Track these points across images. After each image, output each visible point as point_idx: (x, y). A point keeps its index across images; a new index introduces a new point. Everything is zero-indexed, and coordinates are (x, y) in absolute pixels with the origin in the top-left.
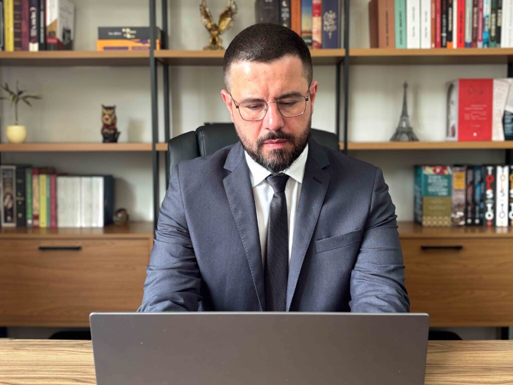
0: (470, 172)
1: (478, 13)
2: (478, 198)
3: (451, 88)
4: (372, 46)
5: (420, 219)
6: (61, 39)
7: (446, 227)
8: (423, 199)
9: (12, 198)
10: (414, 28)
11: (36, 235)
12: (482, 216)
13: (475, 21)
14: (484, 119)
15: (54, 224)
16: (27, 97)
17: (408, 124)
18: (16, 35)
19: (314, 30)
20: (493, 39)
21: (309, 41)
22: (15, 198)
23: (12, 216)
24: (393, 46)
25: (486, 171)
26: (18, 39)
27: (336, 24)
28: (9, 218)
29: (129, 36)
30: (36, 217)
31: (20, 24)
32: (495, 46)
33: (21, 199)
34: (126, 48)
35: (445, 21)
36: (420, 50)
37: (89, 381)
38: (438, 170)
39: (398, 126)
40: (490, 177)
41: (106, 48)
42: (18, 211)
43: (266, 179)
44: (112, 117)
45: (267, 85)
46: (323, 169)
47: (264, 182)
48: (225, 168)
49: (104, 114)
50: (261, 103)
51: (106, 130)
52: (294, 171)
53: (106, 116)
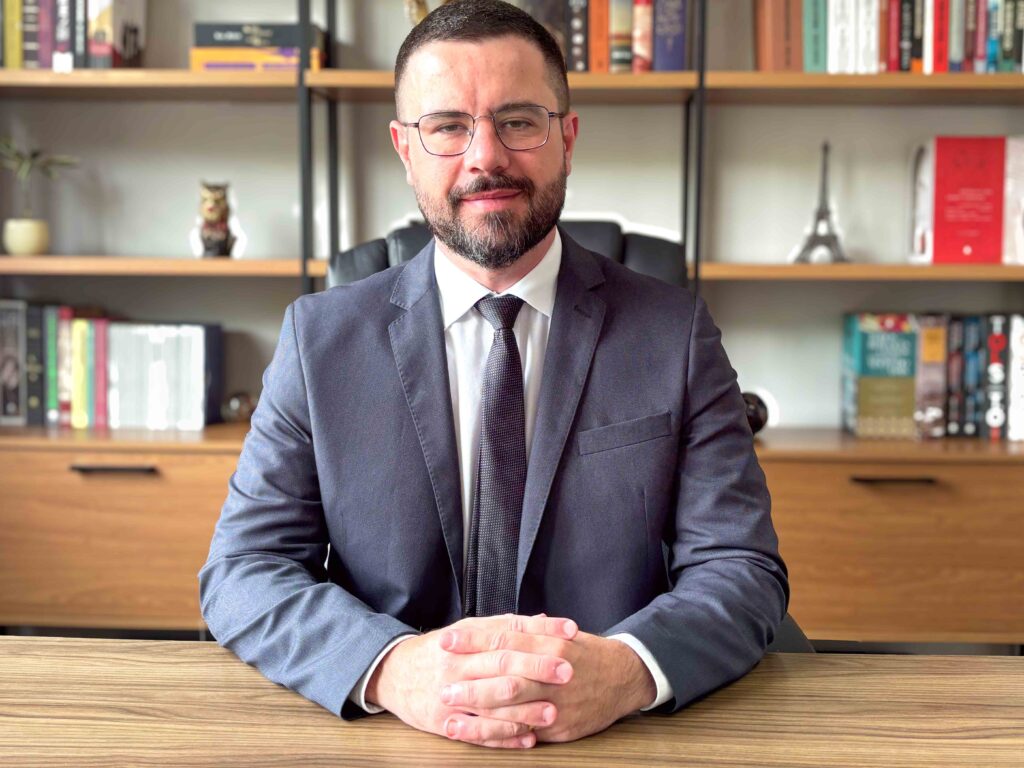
0: (957, 329)
2: (971, 380)
3: (921, 153)
4: (757, 66)
5: (852, 422)
6: (119, 47)
7: (905, 440)
8: (858, 383)
9: (17, 367)
10: (843, 31)
11: (66, 443)
12: (979, 417)
13: (971, 18)
14: (987, 219)
15: (101, 420)
16: (50, 163)
17: (830, 227)
18: (27, 37)
19: (637, 33)
20: (1007, 56)
21: (626, 55)
22: (24, 368)
23: (17, 403)
24: (799, 67)
25: (990, 327)
26: (32, 46)
27: (683, 21)
28: (11, 407)
29: (256, 41)
30: (66, 407)
31: (36, 15)
32: (1011, 69)
33: (35, 369)
34: (251, 66)
35: (907, 17)
36: (856, 76)
37: (151, 712)
38: (890, 322)
39: (808, 230)
40: (997, 339)
41: (210, 66)
42: (30, 394)
43: (476, 305)
44: (222, 205)
45: (473, 84)
46: (591, 290)
47: (471, 314)
48: (393, 302)
49: (205, 200)
50: (463, 121)
51: (208, 233)
52: (532, 292)
53: (209, 204)
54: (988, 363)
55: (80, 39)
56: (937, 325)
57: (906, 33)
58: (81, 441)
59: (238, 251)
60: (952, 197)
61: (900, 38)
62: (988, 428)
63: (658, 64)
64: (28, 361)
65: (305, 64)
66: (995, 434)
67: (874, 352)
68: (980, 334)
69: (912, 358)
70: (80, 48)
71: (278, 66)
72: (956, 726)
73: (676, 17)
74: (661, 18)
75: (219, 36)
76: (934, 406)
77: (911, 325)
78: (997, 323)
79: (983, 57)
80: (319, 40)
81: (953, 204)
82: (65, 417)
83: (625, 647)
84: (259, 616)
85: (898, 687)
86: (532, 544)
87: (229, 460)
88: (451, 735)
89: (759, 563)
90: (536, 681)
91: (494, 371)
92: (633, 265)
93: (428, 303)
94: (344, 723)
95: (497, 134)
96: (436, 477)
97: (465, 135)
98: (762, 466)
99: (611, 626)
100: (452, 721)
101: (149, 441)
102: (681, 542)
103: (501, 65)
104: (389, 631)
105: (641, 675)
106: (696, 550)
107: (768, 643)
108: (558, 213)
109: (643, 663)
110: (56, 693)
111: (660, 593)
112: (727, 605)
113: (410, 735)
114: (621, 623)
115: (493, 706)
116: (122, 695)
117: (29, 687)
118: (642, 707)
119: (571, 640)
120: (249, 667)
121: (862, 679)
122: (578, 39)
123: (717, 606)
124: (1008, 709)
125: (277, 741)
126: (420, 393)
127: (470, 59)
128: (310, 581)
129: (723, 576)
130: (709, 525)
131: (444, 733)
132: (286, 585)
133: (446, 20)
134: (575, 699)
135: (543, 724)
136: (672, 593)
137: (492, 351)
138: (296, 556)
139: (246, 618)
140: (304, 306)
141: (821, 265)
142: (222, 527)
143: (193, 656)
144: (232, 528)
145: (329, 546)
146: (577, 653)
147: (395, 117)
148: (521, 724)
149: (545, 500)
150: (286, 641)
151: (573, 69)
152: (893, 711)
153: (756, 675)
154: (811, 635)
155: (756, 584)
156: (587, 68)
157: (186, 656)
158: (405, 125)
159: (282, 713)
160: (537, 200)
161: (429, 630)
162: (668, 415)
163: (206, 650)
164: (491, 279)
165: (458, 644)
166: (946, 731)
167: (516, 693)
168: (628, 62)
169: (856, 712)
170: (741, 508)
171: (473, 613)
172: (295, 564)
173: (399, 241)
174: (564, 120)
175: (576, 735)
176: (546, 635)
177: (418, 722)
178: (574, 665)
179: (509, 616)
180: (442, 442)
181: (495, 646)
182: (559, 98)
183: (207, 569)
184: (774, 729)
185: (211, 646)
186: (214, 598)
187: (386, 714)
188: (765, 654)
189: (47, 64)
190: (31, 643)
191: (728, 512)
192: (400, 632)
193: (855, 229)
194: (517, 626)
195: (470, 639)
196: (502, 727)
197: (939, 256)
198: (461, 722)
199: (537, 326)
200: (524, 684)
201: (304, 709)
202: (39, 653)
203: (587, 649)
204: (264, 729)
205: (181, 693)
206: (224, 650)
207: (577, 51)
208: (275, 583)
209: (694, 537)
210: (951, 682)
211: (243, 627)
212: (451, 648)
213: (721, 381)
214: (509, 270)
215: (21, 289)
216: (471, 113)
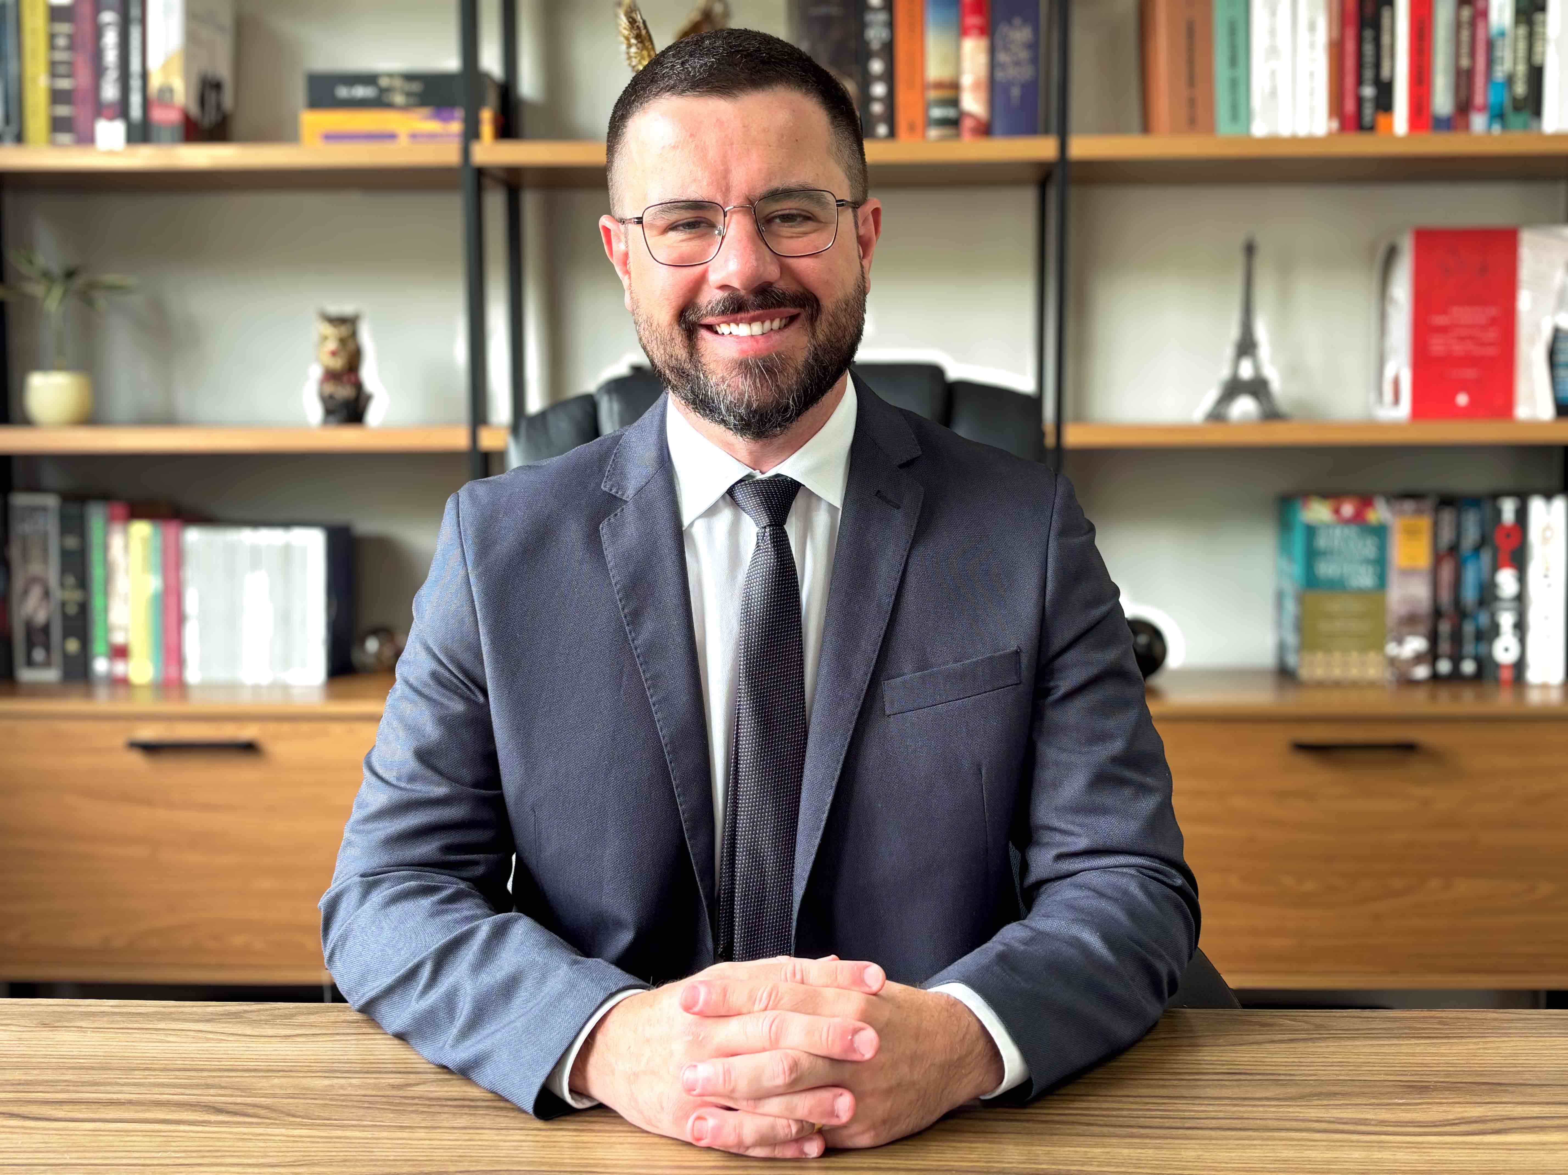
0: (1447, 517)
1: (1473, 24)
2: (1470, 594)
3: (1391, 255)
4: (1146, 127)
5: (1292, 660)
6: (194, 110)
7: (1372, 685)
8: (1301, 600)
9: (46, 594)
10: (1273, 73)
11: (122, 707)
12: (1482, 649)
13: (1465, 49)
14: (1491, 351)
15: (173, 672)
16: (93, 286)
17: (1257, 367)
18: (57, 97)
19: (967, 80)
20: (1518, 106)
21: (950, 113)
22: (58, 594)
23: (47, 648)
24: (1210, 128)
25: (1498, 513)
26: (63, 111)
27: (1034, 61)
28: (39, 654)
29: (399, 99)
30: (120, 652)
31: (70, 63)
32: (1526, 127)
33: (74, 596)
34: (391, 136)
35: (1368, 49)
36: (1294, 140)
37: (251, 1111)
38: (1348, 510)
39: (1225, 373)
40: (1509, 532)
41: (331, 137)
42: (67, 633)
43: (730, 492)
44: (351, 347)
45: (725, 160)
46: (901, 466)
47: (721, 503)
48: (606, 489)
49: (325, 338)
50: (708, 215)
51: (330, 388)
52: (815, 470)
53: (332, 345)
54: (1495, 568)
55: (136, 99)
56: (1419, 512)
57: (1369, 74)
58: (144, 703)
59: (374, 415)
60: (1440, 320)
61: (1360, 82)
62: (1497, 666)
63: (998, 125)
64: (62, 585)
65: (471, 133)
66: (1506, 675)
67: (1324, 553)
68: (1482, 525)
69: (1381, 563)
70: (136, 112)
71: (432, 136)
72: (1451, 1117)
73: (1024, 55)
74: (1002, 57)
75: (343, 92)
76: (1414, 634)
77: (1379, 513)
78: (1508, 509)
79: (1483, 109)
80: (492, 97)
81: (1443, 330)
82: (120, 668)
83: (956, 1003)
84: (410, 965)
85: (1363, 1059)
86: (814, 851)
87: (366, 730)
88: (699, 1140)
89: (1157, 875)
90: (824, 1057)
91: (758, 590)
92: (963, 429)
93: (657, 488)
94: (539, 1124)
95: (759, 232)
96: (673, 751)
97: (714, 236)
98: (1159, 727)
99: (936, 972)
100: (699, 1118)
101: (245, 702)
102: (1038, 844)
103: (766, 130)
104: (604, 984)
105: (981, 1045)
106: (1060, 857)
107: (1170, 995)
108: (853, 349)
109: (983, 1028)
110: (110, 1084)
111: (1009, 922)
112: (1108, 939)
113: (637, 1140)
114: (950, 968)
115: (760, 1096)
116: (208, 1086)
117: (69, 1076)
118: (984, 1094)
119: (875, 994)
120: (396, 1042)
121: (1311, 1047)
122: (879, 89)
123: (1092, 939)
124: (1529, 1090)
125: (440, 1152)
126: (648, 628)
127: (720, 123)
128: (489, 912)
129: (1101, 895)
130: (1080, 819)
131: (689, 1139)
132: (449, 917)
133: (683, 64)
134: (882, 1083)
135: (835, 1122)
136: (1026, 922)
137: (754, 558)
138: (465, 874)
139: (390, 968)
140: (472, 495)
141: (1244, 424)
142: (353, 831)
143: (312, 1026)
144: (369, 832)
145: (514, 857)
146: (885, 1013)
147: (607, 210)
148: (802, 1121)
149: (834, 783)
150: (450, 1001)
151: (872, 135)
152: (1358, 1095)
153: (1150, 1043)
154: (1233, 981)
155: (1150, 906)
156: (892, 134)
157: (302, 1025)
158: (622, 221)
159: (446, 1109)
160: (823, 328)
161: (663, 983)
162: (1017, 653)
163: (333, 1016)
164: (751, 453)
165: (707, 1003)
166: (1434, 1124)
167: (794, 1076)
168: (953, 124)
169: (1302, 1097)
170: (1127, 792)
171: (728, 956)
172: (462, 885)
173: (615, 397)
174: (860, 211)
175: (884, 1138)
176: (838, 987)
177: (649, 1122)
178: (879, 1032)
179: (783, 960)
180: (683, 699)
181: (762, 1005)
182: (851, 178)
183: (333, 894)
184: (1179, 1125)
185: (343, 1011)
186: (344, 938)
187: (601, 1109)
188: (1165, 1011)
189: (87, 139)
190: (72, 1009)
191: (1107, 798)
192: (621, 985)
193: (1292, 371)
194: (794, 974)
195: (725, 996)
196: (773, 1127)
197: (1420, 410)
198: (713, 1120)
199: (822, 522)
200: (805, 1062)
201: (479, 1104)
202: (83, 1024)
203: (899, 1007)
204: (421, 1134)
205: (296, 1081)
206: (359, 1016)
207: (877, 108)
208: (434, 914)
209: (1058, 837)
210: (1443, 1050)
211: (387, 981)
212: (696, 1009)
213: (1097, 601)
214: (781, 440)
215: (51, 476)
216: (721, 203)
